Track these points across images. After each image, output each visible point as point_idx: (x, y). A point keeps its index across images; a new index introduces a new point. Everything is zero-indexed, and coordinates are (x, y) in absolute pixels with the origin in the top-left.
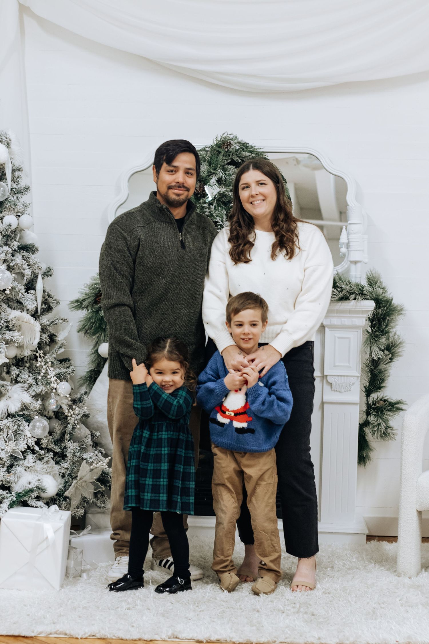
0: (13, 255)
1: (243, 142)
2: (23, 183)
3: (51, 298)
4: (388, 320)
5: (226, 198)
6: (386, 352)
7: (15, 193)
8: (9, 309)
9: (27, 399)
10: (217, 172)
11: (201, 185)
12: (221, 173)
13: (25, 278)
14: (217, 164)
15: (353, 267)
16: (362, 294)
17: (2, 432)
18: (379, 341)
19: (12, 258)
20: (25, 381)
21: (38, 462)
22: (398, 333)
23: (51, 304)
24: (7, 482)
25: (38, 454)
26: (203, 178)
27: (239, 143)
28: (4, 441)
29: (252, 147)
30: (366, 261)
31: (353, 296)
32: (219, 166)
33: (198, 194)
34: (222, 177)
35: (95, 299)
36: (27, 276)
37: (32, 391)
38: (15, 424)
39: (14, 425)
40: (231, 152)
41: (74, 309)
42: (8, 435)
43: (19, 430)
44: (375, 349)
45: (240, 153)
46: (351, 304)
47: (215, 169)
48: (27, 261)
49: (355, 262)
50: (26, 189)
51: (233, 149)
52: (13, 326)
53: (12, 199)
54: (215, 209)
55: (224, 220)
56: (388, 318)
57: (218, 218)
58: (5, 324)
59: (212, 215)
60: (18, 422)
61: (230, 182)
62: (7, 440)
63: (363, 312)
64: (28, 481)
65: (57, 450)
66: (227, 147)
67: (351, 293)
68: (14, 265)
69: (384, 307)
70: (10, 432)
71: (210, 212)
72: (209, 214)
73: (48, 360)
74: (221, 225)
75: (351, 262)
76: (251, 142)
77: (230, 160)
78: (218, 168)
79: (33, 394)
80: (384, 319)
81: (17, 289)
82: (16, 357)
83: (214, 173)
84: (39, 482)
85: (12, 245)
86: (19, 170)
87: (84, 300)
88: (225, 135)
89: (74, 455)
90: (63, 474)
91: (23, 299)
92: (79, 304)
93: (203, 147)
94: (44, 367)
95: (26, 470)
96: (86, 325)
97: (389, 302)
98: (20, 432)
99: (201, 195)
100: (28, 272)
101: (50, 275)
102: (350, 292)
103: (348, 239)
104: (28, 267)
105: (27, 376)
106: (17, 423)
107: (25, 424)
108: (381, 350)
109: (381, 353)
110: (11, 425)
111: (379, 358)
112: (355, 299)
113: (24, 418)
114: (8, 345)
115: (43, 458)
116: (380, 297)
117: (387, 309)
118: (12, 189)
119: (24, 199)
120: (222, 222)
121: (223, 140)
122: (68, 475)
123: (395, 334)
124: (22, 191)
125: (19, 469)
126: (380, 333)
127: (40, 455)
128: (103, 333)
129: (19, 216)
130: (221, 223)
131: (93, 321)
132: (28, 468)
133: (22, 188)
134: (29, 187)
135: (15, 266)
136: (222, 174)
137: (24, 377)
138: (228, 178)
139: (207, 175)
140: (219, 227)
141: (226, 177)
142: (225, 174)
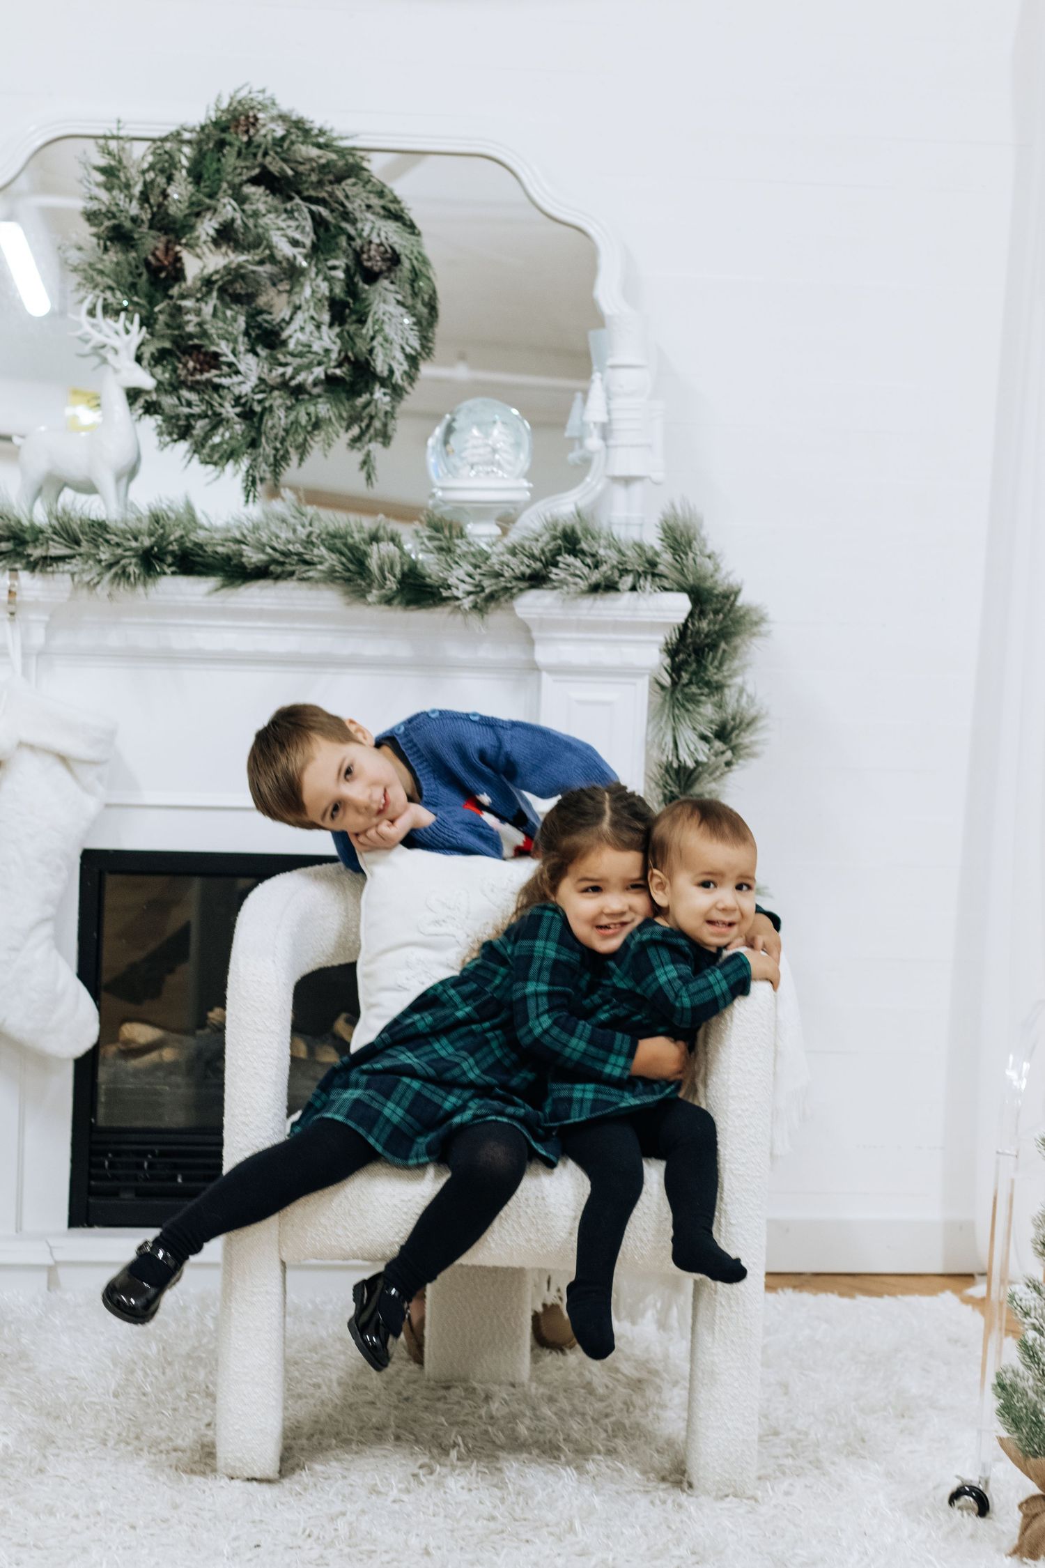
1: (294, 118)
4: (724, 651)
5: (245, 283)
6: (718, 745)
10: (220, 206)
11: (167, 242)
12: (229, 208)
14: (220, 180)
15: (619, 493)
16: (654, 575)
18: (699, 714)
22: (750, 689)
26: (174, 222)
27: (283, 118)
29: (322, 132)
30: (658, 476)
31: (628, 580)
32: (225, 185)
33: (162, 268)
34: (233, 220)
40: (259, 146)
44: (688, 737)
45: (289, 149)
46: (622, 604)
47: (211, 196)
49: (627, 481)
51: (265, 136)
54: (214, 315)
55: (239, 348)
56: (723, 645)
57: (223, 344)
59: (204, 334)
61: (258, 234)
63: (652, 627)
66: (247, 132)
67: (624, 572)
69: (716, 612)
71: (200, 324)
72: (198, 329)
74: (230, 365)
75: (615, 479)
76: (317, 118)
77: (257, 171)
78: (221, 194)
80: (714, 647)
83: (208, 208)
88: (243, 94)
93: (173, 128)
97: (730, 596)
99: (168, 274)
102: (620, 567)
103: (609, 412)
108: (704, 738)
109: (704, 746)
111: (697, 762)
112: (633, 589)
116: (708, 584)
117: (724, 618)
120: (235, 355)
121: (235, 109)
123: (741, 691)
126: (700, 688)
130: (231, 358)
136: (234, 209)
138: (251, 223)
139: (187, 212)
140: (225, 369)
141: (245, 219)
142: (243, 211)
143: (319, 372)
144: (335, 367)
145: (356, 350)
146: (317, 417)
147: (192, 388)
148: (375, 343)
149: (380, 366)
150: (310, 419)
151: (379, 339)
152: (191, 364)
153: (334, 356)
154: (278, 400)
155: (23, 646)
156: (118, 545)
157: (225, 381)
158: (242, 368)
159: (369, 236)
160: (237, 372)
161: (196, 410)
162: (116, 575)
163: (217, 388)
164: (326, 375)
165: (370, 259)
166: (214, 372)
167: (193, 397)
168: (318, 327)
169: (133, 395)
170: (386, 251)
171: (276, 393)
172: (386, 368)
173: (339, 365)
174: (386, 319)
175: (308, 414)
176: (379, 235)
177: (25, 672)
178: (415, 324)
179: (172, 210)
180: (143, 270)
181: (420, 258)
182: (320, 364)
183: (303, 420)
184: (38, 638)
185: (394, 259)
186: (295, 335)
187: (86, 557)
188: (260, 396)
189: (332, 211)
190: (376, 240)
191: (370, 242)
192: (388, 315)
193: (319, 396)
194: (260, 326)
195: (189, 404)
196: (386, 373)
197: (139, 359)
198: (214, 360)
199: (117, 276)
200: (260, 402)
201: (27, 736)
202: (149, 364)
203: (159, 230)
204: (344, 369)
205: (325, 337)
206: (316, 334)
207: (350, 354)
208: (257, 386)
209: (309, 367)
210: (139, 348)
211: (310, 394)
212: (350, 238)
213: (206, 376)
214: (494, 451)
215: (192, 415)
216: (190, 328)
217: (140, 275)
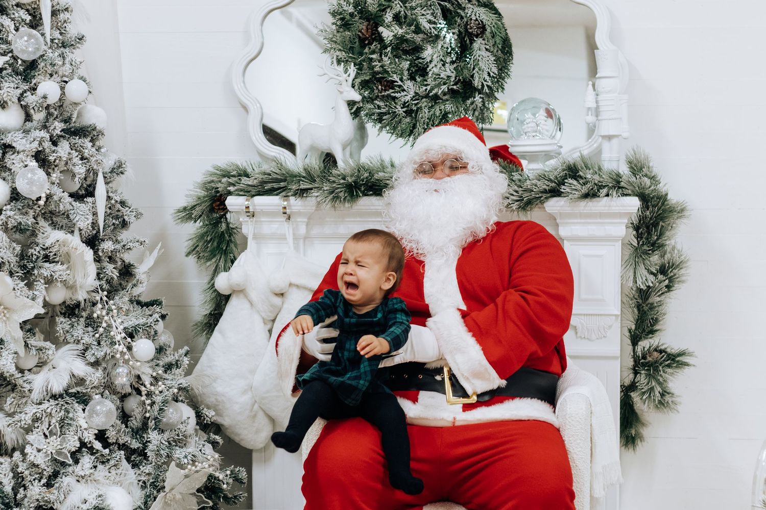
0: (55, 143)
2: (73, 31)
3: (127, 208)
4: (662, 226)
5: (408, 43)
6: (660, 277)
7: (58, 47)
8: (49, 229)
9: (81, 368)
10: (394, 5)
11: (368, 25)
12: (398, 6)
13: (77, 179)
15: (606, 145)
16: (619, 188)
17: (40, 422)
18: (649, 261)
19: (54, 148)
20: (79, 341)
21: (100, 467)
22: (679, 247)
23: (126, 218)
24: (46, 501)
25: (99, 454)
26: (372, 15)
28: (43, 436)
30: (625, 135)
31: (604, 191)
33: (366, 39)
34: (400, 12)
35: (211, 205)
36: (79, 176)
37: (90, 356)
38: (61, 409)
39: (58, 410)
41: (182, 221)
42: (50, 425)
43: (67, 417)
44: (642, 271)
46: (602, 204)
48: (80, 151)
49: (609, 138)
50: (78, 40)
52: (55, 255)
53: (51, 55)
54: (390, 62)
55: (404, 78)
56: (661, 223)
57: (395, 76)
58: (42, 252)
59: (386, 72)
60: (66, 406)
61: (412, 18)
62: (47, 434)
63: (620, 215)
64: (83, 499)
65: (135, 445)
67: (601, 187)
68: (55, 159)
69: (654, 206)
70: (54, 421)
71: (382, 66)
72: (381, 69)
73: (113, 307)
74: (400, 86)
75: (604, 137)
79: (92, 360)
80: (655, 225)
81: (56, 198)
82: (64, 302)
83: (389, 6)
84: (100, 499)
85: (52, 128)
86: (67, 9)
87: (193, 207)
89: (158, 455)
90: (144, 482)
91: (72, 212)
92: (187, 214)
94: (106, 318)
95: (78, 481)
96: (198, 246)
97: (663, 198)
98: (70, 422)
99: (369, 41)
100: (80, 170)
101: (122, 173)
102: (600, 184)
103: (597, 102)
104: (80, 162)
105: (81, 332)
106: (63, 408)
107: (79, 408)
108: (652, 273)
109: (652, 278)
110: (54, 411)
111: (649, 287)
112: (607, 195)
113: (77, 398)
114: (47, 286)
115: (109, 460)
116: (647, 192)
117: (659, 209)
118: (52, 40)
119: (75, 55)
120: (402, 81)
122: (150, 486)
123: (674, 248)
124: (72, 43)
125: (66, 481)
126: (648, 247)
127: (102, 455)
128: (223, 256)
129: (66, 82)
130: (400, 83)
131: (209, 239)
132: (83, 477)
133: (73, 39)
134: (83, 37)
135: (57, 161)
136: (401, 7)
137: (75, 335)
138: (409, 13)
139: (378, 9)
140: (397, 89)
141: (406, 12)
142: (406, 7)
143: (444, 88)
144: (453, 85)
145: (464, 75)
146: (445, 111)
147: (383, 98)
148: (474, 72)
149: (477, 83)
150: (441, 113)
151: (477, 69)
152: (380, 87)
153: (453, 79)
154: (424, 103)
155: (294, 234)
156: (334, 182)
157: (397, 95)
158: (405, 88)
159: (470, 16)
160: (404, 90)
161: (383, 110)
162: (334, 197)
163: (394, 98)
164: (448, 88)
165: (471, 28)
166: (391, 91)
167: (381, 104)
168: (444, 65)
169: (351, 104)
170: (479, 24)
171: (424, 100)
172: (480, 84)
173: (456, 84)
174: (480, 59)
175: (440, 110)
176: (476, 15)
177: (297, 248)
178: (494, 60)
179: (370, 9)
180: (357, 40)
181: (496, 26)
182: (445, 84)
183: (438, 113)
184: (302, 230)
185: (482, 28)
186: (433, 69)
187: (319, 188)
188: (416, 102)
189: (453, 4)
190: (474, 18)
191: (471, 19)
192: (481, 57)
193: (447, 100)
194: (417, 66)
195: (379, 107)
196: (480, 87)
197: (353, 86)
198: (391, 85)
199: (343, 43)
200: (416, 105)
201: (294, 281)
202: (359, 88)
203: (364, 19)
204: (458, 86)
205: (448, 70)
206: (443, 68)
207: (461, 78)
208: (414, 97)
209: (439, 85)
210: (353, 80)
211: (442, 99)
212: (462, 18)
213: (387, 92)
214: (537, 125)
215: (381, 113)
216: (377, 69)
217: (355, 43)
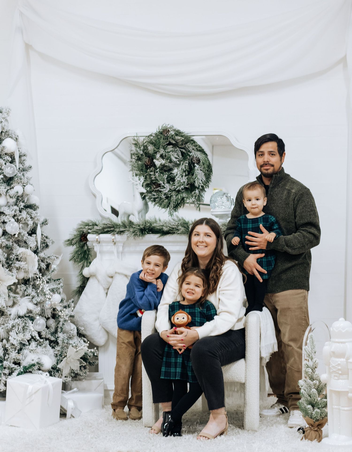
0: (21, 212)
1: (177, 130)
2: (27, 164)
3: (48, 239)
5: (166, 167)
7: (22, 171)
8: (18, 247)
9: (31, 306)
10: (160, 151)
11: (149, 159)
12: (162, 151)
13: (29, 227)
14: (160, 145)
17: (14, 327)
19: (20, 214)
20: (30, 294)
21: (39, 347)
23: (48, 243)
24: (18, 359)
26: (151, 155)
27: (174, 130)
28: (16, 333)
29: (183, 133)
32: (161, 146)
33: (148, 165)
34: (163, 154)
35: (80, 238)
36: (31, 225)
37: (34, 301)
39: (22, 323)
40: (168, 137)
41: (67, 246)
42: (18, 329)
45: (174, 137)
47: (158, 148)
48: (30, 215)
50: (29, 168)
51: (170, 134)
52: (21, 258)
53: (20, 175)
54: (159, 176)
55: (165, 182)
57: (161, 182)
58: (16, 257)
60: (25, 321)
61: (168, 156)
62: (18, 332)
64: (32, 359)
65: (53, 339)
66: (166, 133)
70: (20, 327)
71: (155, 177)
72: (155, 179)
73: (44, 280)
74: (163, 186)
76: (182, 130)
77: (168, 142)
78: (160, 148)
81: (22, 234)
82: (24, 278)
83: (158, 151)
84: (39, 359)
85: (20, 205)
86: (24, 155)
87: (72, 239)
88: (164, 125)
89: (63, 342)
91: (28, 240)
92: (70, 242)
93: (150, 134)
94: (42, 284)
95: (30, 352)
96: (75, 256)
98: (27, 328)
100: (31, 223)
101: (47, 224)
104: (31, 219)
105: (30, 291)
107: (30, 322)
110: (20, 323)
113: (29, 318)
114: (17, 271)
115: (42, 344)
118: (19, 168)
119: (28, 174)
121: (163, 129)
125: (25, 351)
127: (40, 342)
128: (86, 261)
129: (25, 186)
130: (163, 185)
131: (79, 253)
132: (32, 350)
133: (27, 168)
134: (31, 167)
135: (22, 219)
136: (163, 151)
138: (167, 154)
139: (153, 152)
140: (162, 187)
141: (166, 154)
142: (165, 152)
143: (182, 187)
144: (186, 185)
145: (191, 181)
146: (183, 197)
147: (156, 191)
148: (195, 180)
149: (196, 184)
150: (181, 197)
151: (196, 178)
152: (154, 186)
153: (186, 183)
154: (174, 193)
155: (117, 251)
156: (135, 228)
157: (162, 190)
158: (165, 187)
159: (194, 155)
160: (165, 188)
161: (156, 197)
162: (135, 234)
163: (161, 191)
164: (184, 187)
165: (194, 161)
166: (159, 188)
167: (155, 194)
168: (182, 177)
169: (142, 194)
170: (197, 159)
171: (174, 192)
172: (198, 185)
173: (187, 185)
174: (198, 174)
175: (181, 196)
176: (196, 155)
177: (118, 257)
178: (204, 175)
179: (150, 152)
180: (144, 166)
181: (204, 160)
182: (182, 185)
183: (180, 198)
184: (121, 249)
185: (199, 161)
186: (177, 179)
187: (128, 231)
188: (170, 193)
189: (186, 150)
190: (195, 156)
191: (194, 157)
192: (198, 173)
193: (184, 192)
194: (170, 177)
195: (154, 195)
196: (198, 186)
197: (143, 186)
198: (159, 185)
199: (138, 167)
200: (170, 194)
201: (117, 271)
202: (145, 187)
203: (147, 157)
204: (188, 186)
205: (184, 179)
206: (182, 178)
207: (189, 182)
208: (169, 191)
209: (180, 186)
210: (143, 183)
211: (181, 192)
212: (190, 156)
213: (157, 189)
214: (223, 203)
215: (155, 198)
216: (153, 179)
217: (143, 167)
